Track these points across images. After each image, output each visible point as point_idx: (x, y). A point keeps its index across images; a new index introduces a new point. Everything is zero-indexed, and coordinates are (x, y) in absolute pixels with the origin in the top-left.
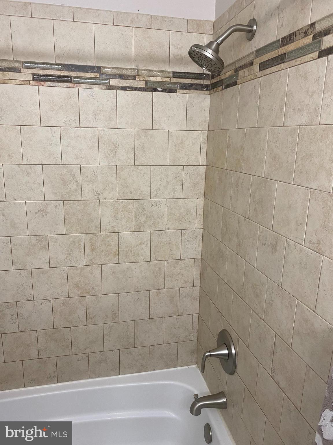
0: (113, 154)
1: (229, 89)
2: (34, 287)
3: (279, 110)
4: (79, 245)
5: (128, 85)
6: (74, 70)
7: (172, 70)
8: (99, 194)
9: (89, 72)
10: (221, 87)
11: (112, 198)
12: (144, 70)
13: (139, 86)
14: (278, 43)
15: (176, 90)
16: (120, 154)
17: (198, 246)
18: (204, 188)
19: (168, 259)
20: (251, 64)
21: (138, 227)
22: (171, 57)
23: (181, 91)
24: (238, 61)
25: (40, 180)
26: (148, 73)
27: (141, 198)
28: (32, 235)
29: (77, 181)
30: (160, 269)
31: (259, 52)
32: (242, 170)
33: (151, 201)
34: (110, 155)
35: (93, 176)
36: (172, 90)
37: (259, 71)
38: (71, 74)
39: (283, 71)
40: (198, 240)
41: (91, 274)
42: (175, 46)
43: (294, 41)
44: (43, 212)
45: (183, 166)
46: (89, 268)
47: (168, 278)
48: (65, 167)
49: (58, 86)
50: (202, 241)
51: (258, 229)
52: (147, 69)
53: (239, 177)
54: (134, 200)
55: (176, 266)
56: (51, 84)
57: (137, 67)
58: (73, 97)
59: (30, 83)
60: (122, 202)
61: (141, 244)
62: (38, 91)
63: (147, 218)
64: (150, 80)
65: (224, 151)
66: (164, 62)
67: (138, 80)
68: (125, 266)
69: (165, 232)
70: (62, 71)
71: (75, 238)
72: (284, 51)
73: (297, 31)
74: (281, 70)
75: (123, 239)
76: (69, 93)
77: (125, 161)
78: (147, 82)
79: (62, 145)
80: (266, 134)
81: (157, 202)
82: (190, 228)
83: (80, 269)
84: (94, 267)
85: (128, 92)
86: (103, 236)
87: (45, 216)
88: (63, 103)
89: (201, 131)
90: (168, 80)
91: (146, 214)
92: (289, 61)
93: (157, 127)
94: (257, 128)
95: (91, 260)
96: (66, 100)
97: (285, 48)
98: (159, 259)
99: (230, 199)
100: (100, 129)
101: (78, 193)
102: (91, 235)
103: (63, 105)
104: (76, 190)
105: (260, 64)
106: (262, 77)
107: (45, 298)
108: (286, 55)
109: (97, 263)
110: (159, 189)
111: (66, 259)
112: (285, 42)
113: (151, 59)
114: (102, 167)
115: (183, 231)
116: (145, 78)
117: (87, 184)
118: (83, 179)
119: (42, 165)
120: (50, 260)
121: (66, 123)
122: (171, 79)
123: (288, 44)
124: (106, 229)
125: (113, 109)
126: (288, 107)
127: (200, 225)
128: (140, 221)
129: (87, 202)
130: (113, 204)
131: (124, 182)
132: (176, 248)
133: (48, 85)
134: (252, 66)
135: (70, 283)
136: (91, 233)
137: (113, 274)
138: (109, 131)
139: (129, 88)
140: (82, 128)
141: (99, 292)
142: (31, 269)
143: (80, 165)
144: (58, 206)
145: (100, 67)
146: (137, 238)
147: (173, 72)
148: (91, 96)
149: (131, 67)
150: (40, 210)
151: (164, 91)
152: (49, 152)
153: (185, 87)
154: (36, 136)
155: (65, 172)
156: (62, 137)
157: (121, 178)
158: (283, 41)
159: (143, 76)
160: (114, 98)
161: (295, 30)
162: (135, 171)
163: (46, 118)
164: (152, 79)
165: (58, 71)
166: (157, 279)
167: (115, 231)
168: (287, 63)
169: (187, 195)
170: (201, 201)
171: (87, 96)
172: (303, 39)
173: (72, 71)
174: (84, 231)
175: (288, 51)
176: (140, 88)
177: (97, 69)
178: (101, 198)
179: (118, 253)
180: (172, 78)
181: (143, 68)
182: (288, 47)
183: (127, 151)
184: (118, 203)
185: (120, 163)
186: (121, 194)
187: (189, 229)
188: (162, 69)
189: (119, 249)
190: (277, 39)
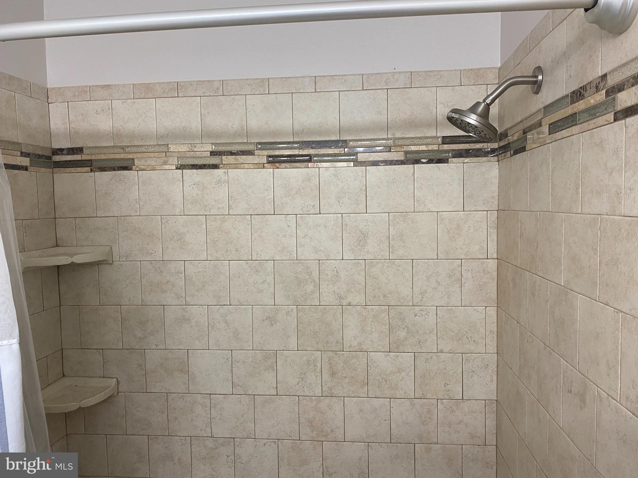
0: (361, 245)
1: (518, 156)
2: (256, 419)
3: (574, 190)
4: (315, 366)
5: (381, 159)
6: (315, 147)
7: (441, 134)
8: (341, 298)
9: (333, 148)
10: (510, 152)
11: (358, 303)
12: (403, 138)
13: (396, 159)
14: (568, 99)
15: (448, 160)
16: (369, 245)
17: (490, 380)
18: (496, 291)
19: (442, 398)
20: (540, 124)
21: (395, 345)
22: (439, 119)
23: (454, 160)
24: (526, 119)
25: (270, 279)
26: (408, 142)
27: (399, 304)
28: (258, 349)
29: (315, 281)
30: (429, 411)
31: (548, 109)
32: (537, 271)
33: (414, 308)
34: (356, 247)
35: (335, 273)
36: (442, 160)
37: (549, 135)
38: (312, 152)
39: (575, 136)
40: (490, 371)
41: (330, 409)
42: (444, 105)
43: (585, 97)
44: (271, 320)
45: (462, 259)
46: (327, 400)
47: (443, 428)
48: (301, 263)
49: (295, 167)
50: (496, 373)
51: (561, 365)
52: (406, 136)
53: (535, 282)
54: (389, 306)
55: (455, 409)
56: (288, 165)
57: (393, 136)
58: (313, 179)
59: (264, 166)
60: (372, 309)
61: (400, 371)
62: (272, 175)
63: (408, 333)
64: (410, 150)
65: (517, 241)
66: (429, 125)
67: (394, 152)
68: (376, 402)
69: (437, 356)
70: (301, 149)
71: (310, 356)
72: (575, 110)
73: (587, 84)
74: (573, 135)
75: (374, 362)
76: (308, 174)
77: (376, 254)
78: (406, 153)
79: (298, 236)
80: (562, 222)
81: (423, 311)
82: (476, 352)
83: (315, 400)
84: (334, 399)
85: (381, 168)
86: (346, 357)
87: (274, 326)
88: (301, 186)
89: (487, 211)
90: (435, 147)
91: (407, 327)
92: (581, 123)
93: (420, 209)
94: (551, 213)
95: (330, 389)
96: (305, 182)
97: (575, 106)
98: (429, 396)
99: (527, 313)
100: (345, 215)
101: (315, 296)
102: (330, 353)
103: (301, 188)
104: (313, 292)
105: (549, 125)
106: (553, 143)
107: (270, 438)
108: (578, 115)
109: (338, 394)
110: (425, 292)
111: (298, 384)
112: (575, 98)
113: (412, 124)
114: (346, 262)
115: (465, 355)
116: (403, 148)
117: (327, 285)
118: (322, 278)
119: (274, 261)
120: (278, 385)
121: (304, 209)
122: (440, 146)
123: (578, 101)
124: (350, 347)
125: (361, 190)
126: (585, 186)
127: (492, 348)
128: (398, 336)
129: (326, 309)
130: (360, 312)
131: (375, 282)
132: (454, 382)
133: (284, 167)
134: (541, 128)
135: (302, 420)
136: (330, 350)
137: (360, 412)
138: (356, 217)
139: (382, 162)
140: (322, 215)
141: (340, 437)
142: (254, 395)
143: (319, 260)
144: (290, 312)
145: (346, 141)
146: (394, 362)
147: (443, 137)
148: (334, 175)
149: (386, 137)
150: (269, 318)
151: (430, 161)
152: (282, 246)
153: (459, 154)
154: (268, 226)
155: (300, 269)
156: (299, 226)
157: (370, 277)
158: (572, 97)
159: (401, 146)
160: (362, 176)
161: (585, 83)
162: (390, 266)
163: (280, 204)
164: (413, 148)
165: (296, 150)
166: (426, 426)
167: (363, 351)
168: (579, 126)
169: (469, 301)
170: (492, 312)
171: (330, 176)
172: (595, 94)
173: (312, 148)
174: (322, 348)
175: (579, 111)
176: (397, 161)
177: (342, 143)
178: (345, 302)
179: (367, 382)
180: (440, 144)
181: (400, 137)
182: (579, 104)
183: (379, 241)
184: (367, 310)
185: (370, 257)
186: (371, 298)
187: (474, 352)
188: (427, 135)
189: (369, 377)
190: (566, 94)
